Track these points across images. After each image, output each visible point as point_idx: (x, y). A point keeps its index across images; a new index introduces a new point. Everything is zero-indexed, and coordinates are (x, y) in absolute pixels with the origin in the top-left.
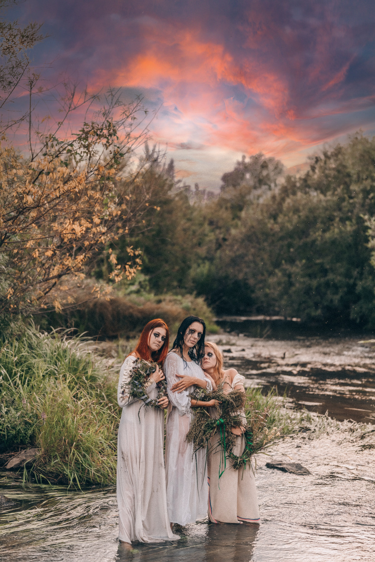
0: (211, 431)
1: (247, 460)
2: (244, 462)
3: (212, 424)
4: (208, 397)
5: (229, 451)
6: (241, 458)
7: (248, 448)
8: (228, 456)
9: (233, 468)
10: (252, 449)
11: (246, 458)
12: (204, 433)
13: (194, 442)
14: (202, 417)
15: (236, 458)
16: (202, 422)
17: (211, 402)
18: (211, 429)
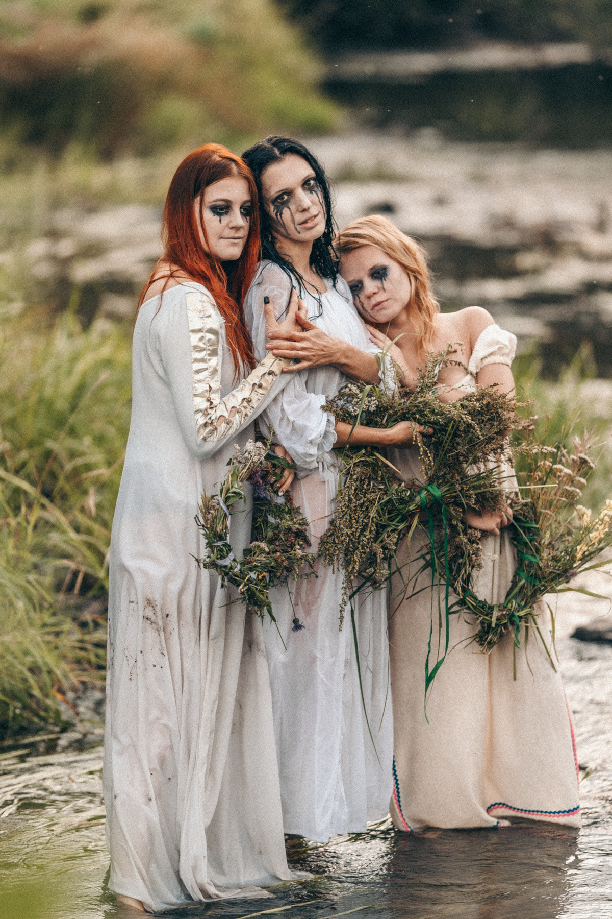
0: (401, 526)
1: (522, 613)
2: (513, 623)
3: (402, 501)
4: (386, 409)
5: (459, 584)
6: (502, 607)
7: (523, 575)
8: (457, 603)
9: (475, 644)
10: (536, 576)
11: (520, 608)
12: (378, 534)
13: (348, 563)
14: (370, 479)
15: (483, 608)
16: (371, 496)
17: (398, 431)
18: (401, 521)
